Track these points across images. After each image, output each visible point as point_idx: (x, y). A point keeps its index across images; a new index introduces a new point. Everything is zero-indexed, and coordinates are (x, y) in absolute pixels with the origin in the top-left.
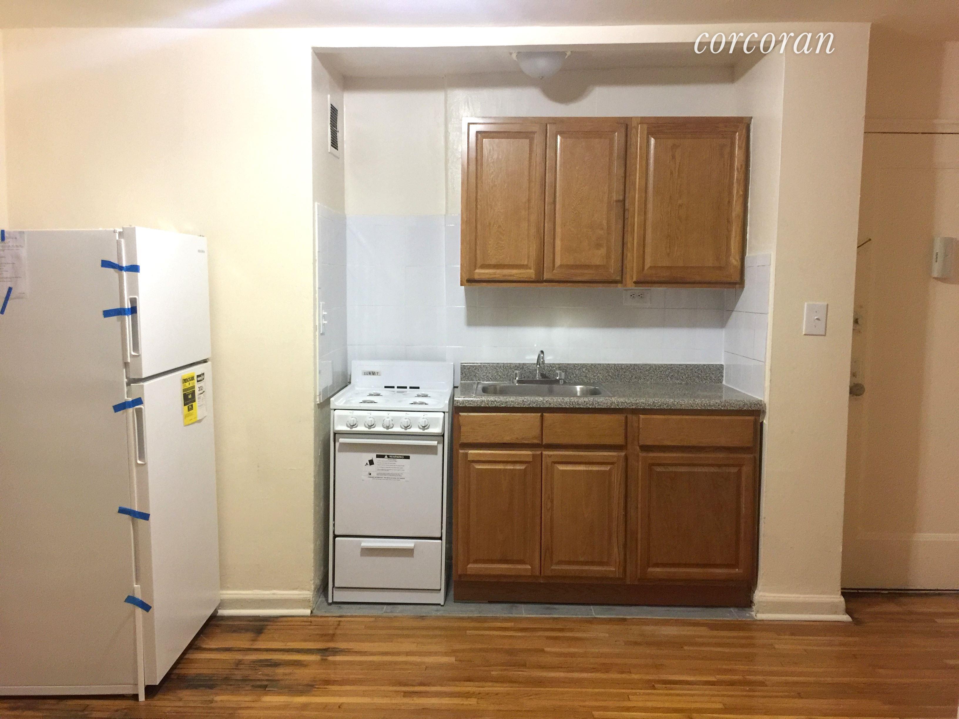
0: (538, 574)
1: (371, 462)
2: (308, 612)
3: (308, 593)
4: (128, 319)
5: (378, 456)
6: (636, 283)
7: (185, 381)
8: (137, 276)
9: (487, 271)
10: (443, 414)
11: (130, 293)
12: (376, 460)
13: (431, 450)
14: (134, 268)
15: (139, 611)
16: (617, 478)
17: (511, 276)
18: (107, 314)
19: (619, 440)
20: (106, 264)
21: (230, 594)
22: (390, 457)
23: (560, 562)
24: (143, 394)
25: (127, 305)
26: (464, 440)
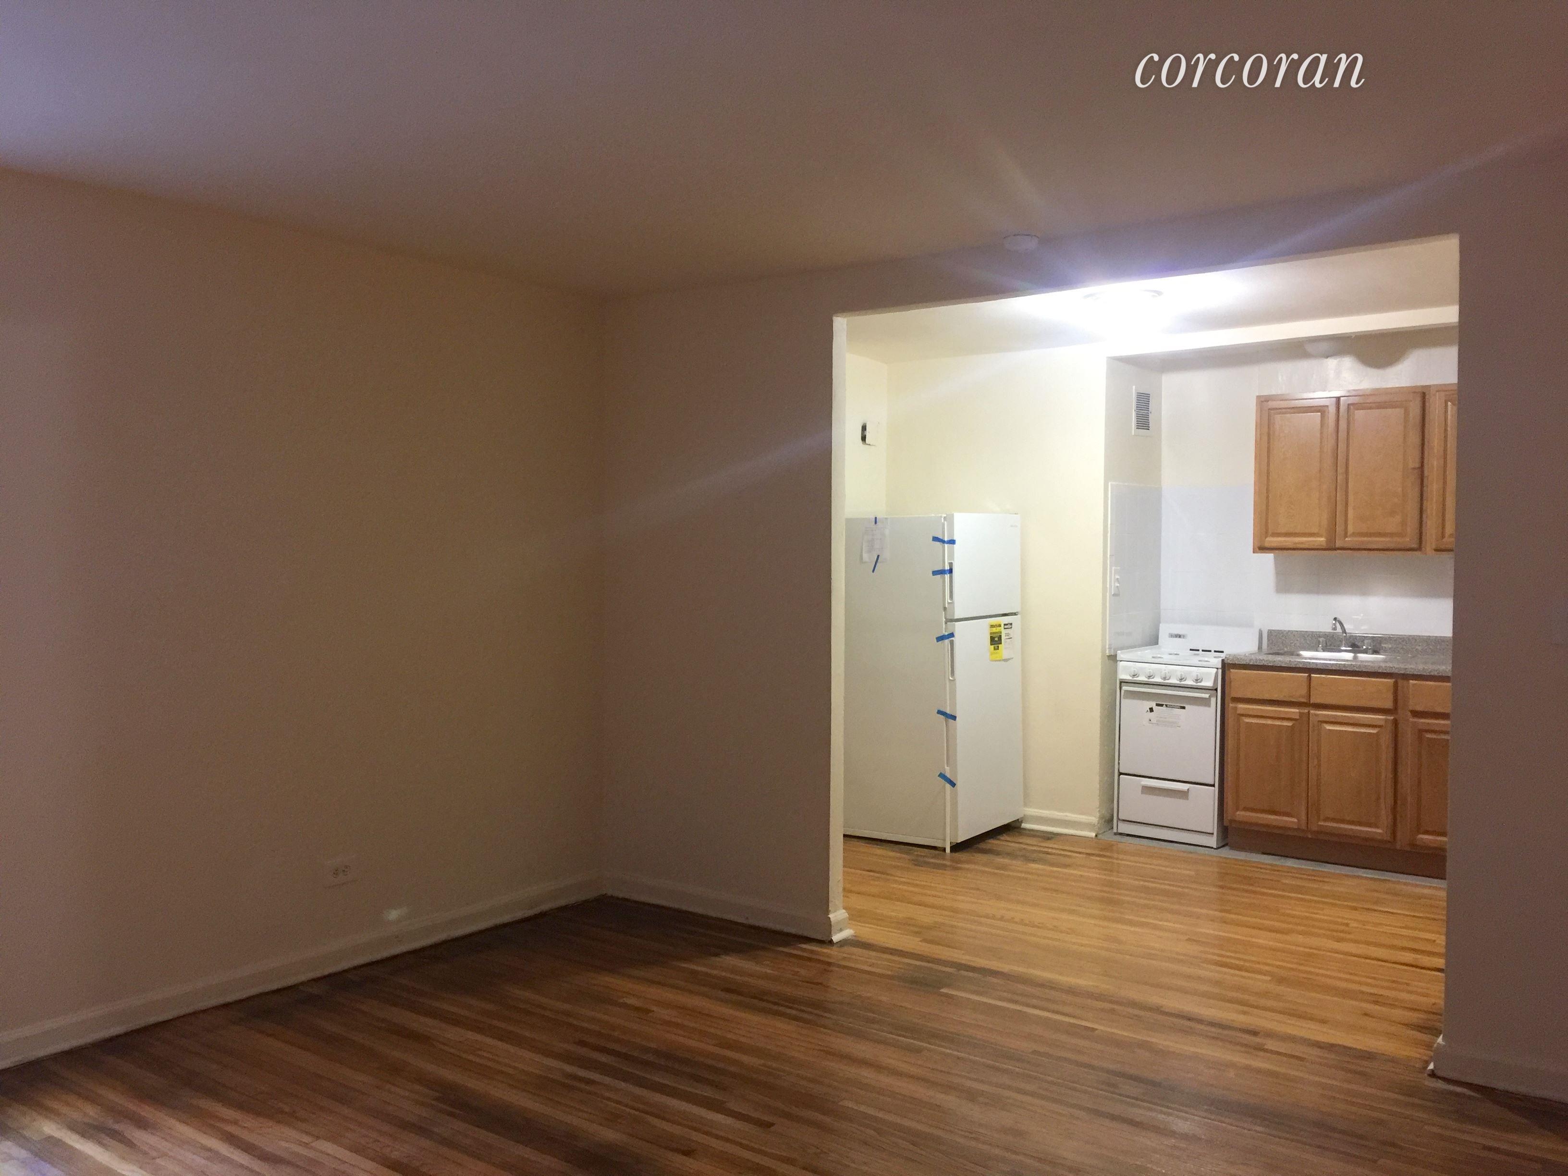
0: (1304, 827)
1: (1151, 710)
2: (1093, 835)
3: (1094, 819)
4: (947, 576)
5: (1158, 705)
6: (1437, 550)
7: (992, 626)
8: (953, 548)
9: (1280, 539)
10: (1216, 670)
11: (948, 559)
12: (1155, 708)
13: (1205, 702)
14: (952, 542)
15: (948, 786)
16: (1386, 740)
17: (1302, 543)
18: (935, 573)
19: (1389, 705)
20: (936, 539)
21: (1031, 811)
22: (1168, 706)
23: (1327, 819)
24: (954, 630)
25: (947, 567)
26: (1234, 695)
